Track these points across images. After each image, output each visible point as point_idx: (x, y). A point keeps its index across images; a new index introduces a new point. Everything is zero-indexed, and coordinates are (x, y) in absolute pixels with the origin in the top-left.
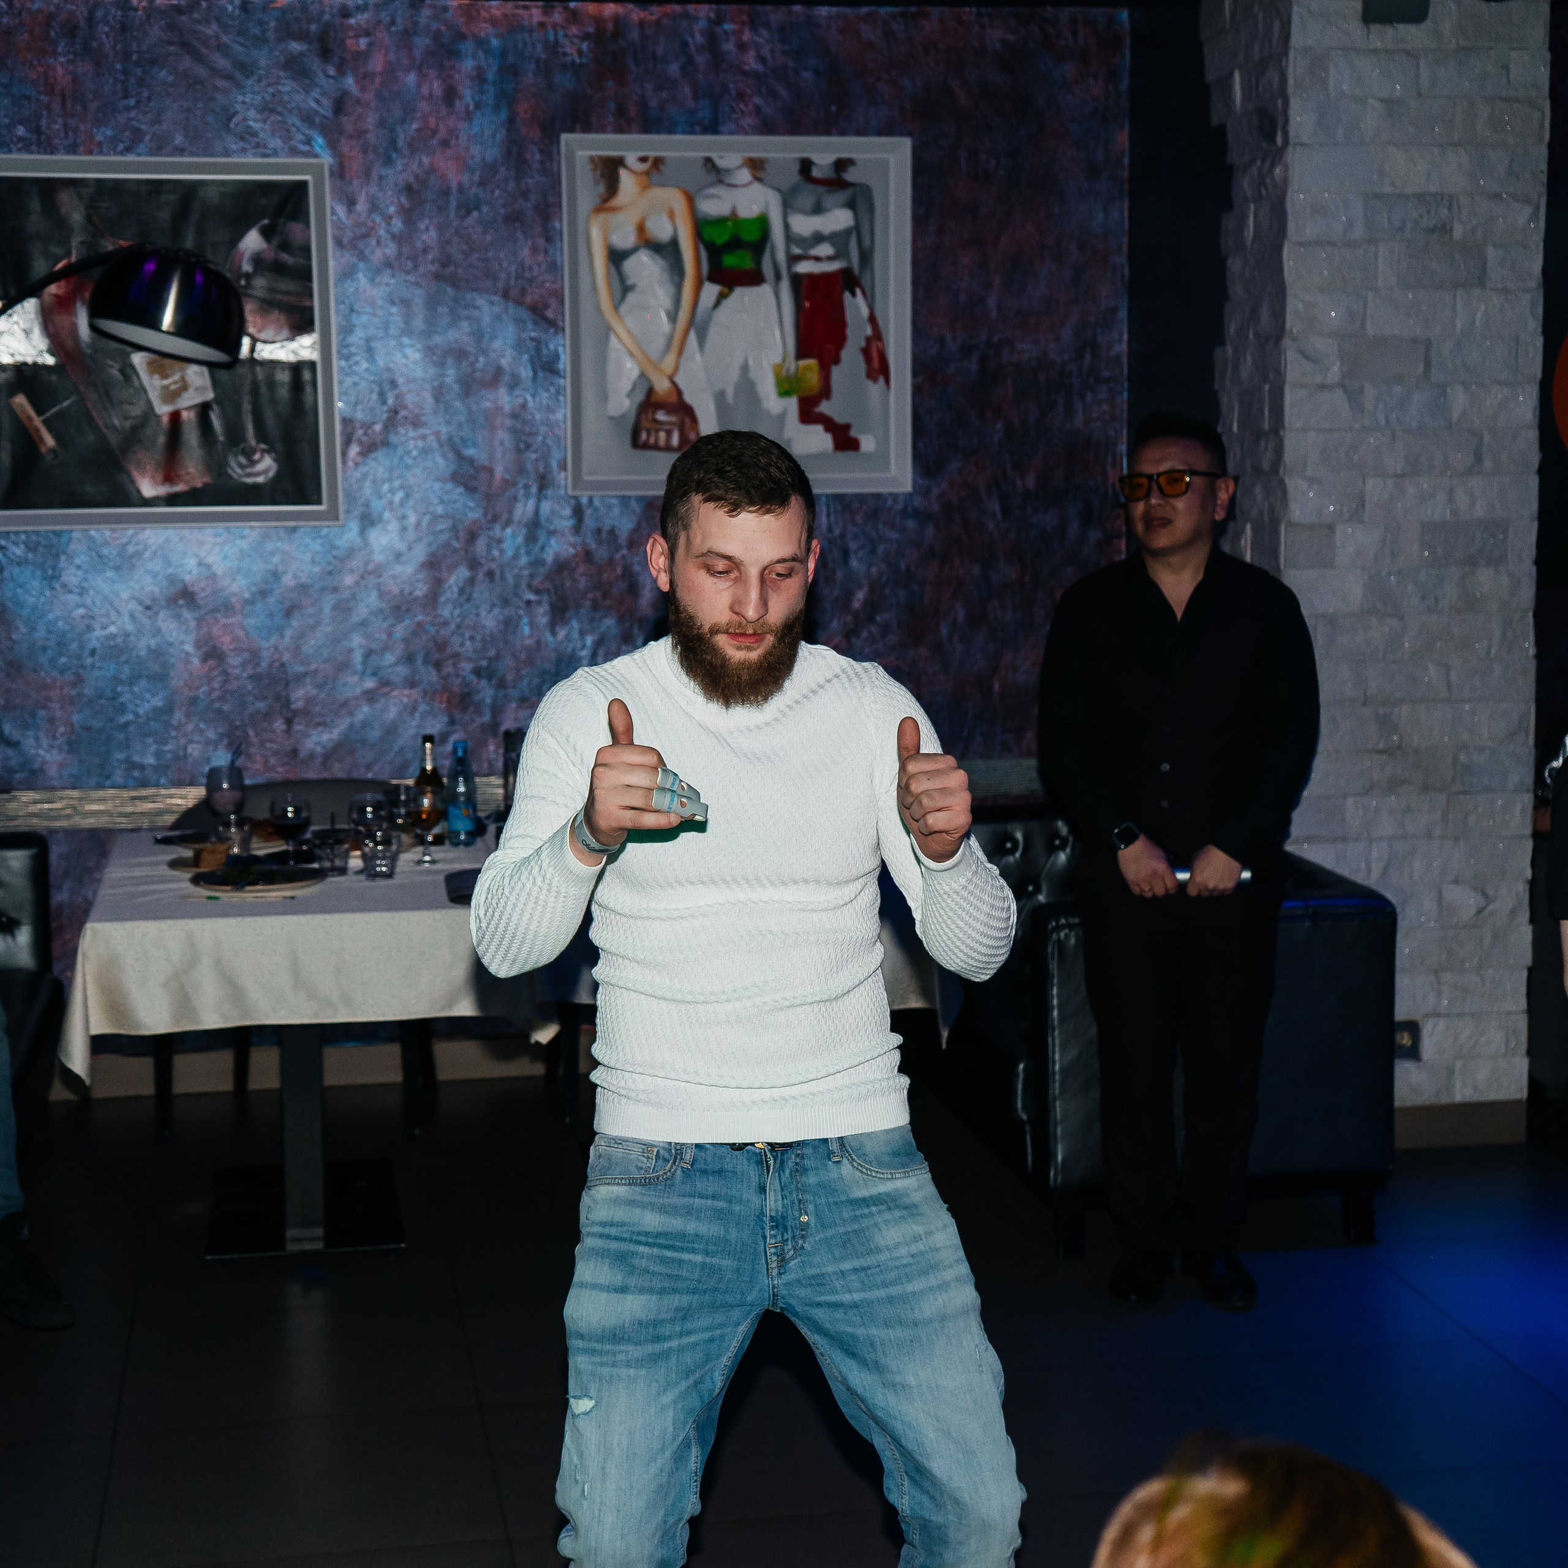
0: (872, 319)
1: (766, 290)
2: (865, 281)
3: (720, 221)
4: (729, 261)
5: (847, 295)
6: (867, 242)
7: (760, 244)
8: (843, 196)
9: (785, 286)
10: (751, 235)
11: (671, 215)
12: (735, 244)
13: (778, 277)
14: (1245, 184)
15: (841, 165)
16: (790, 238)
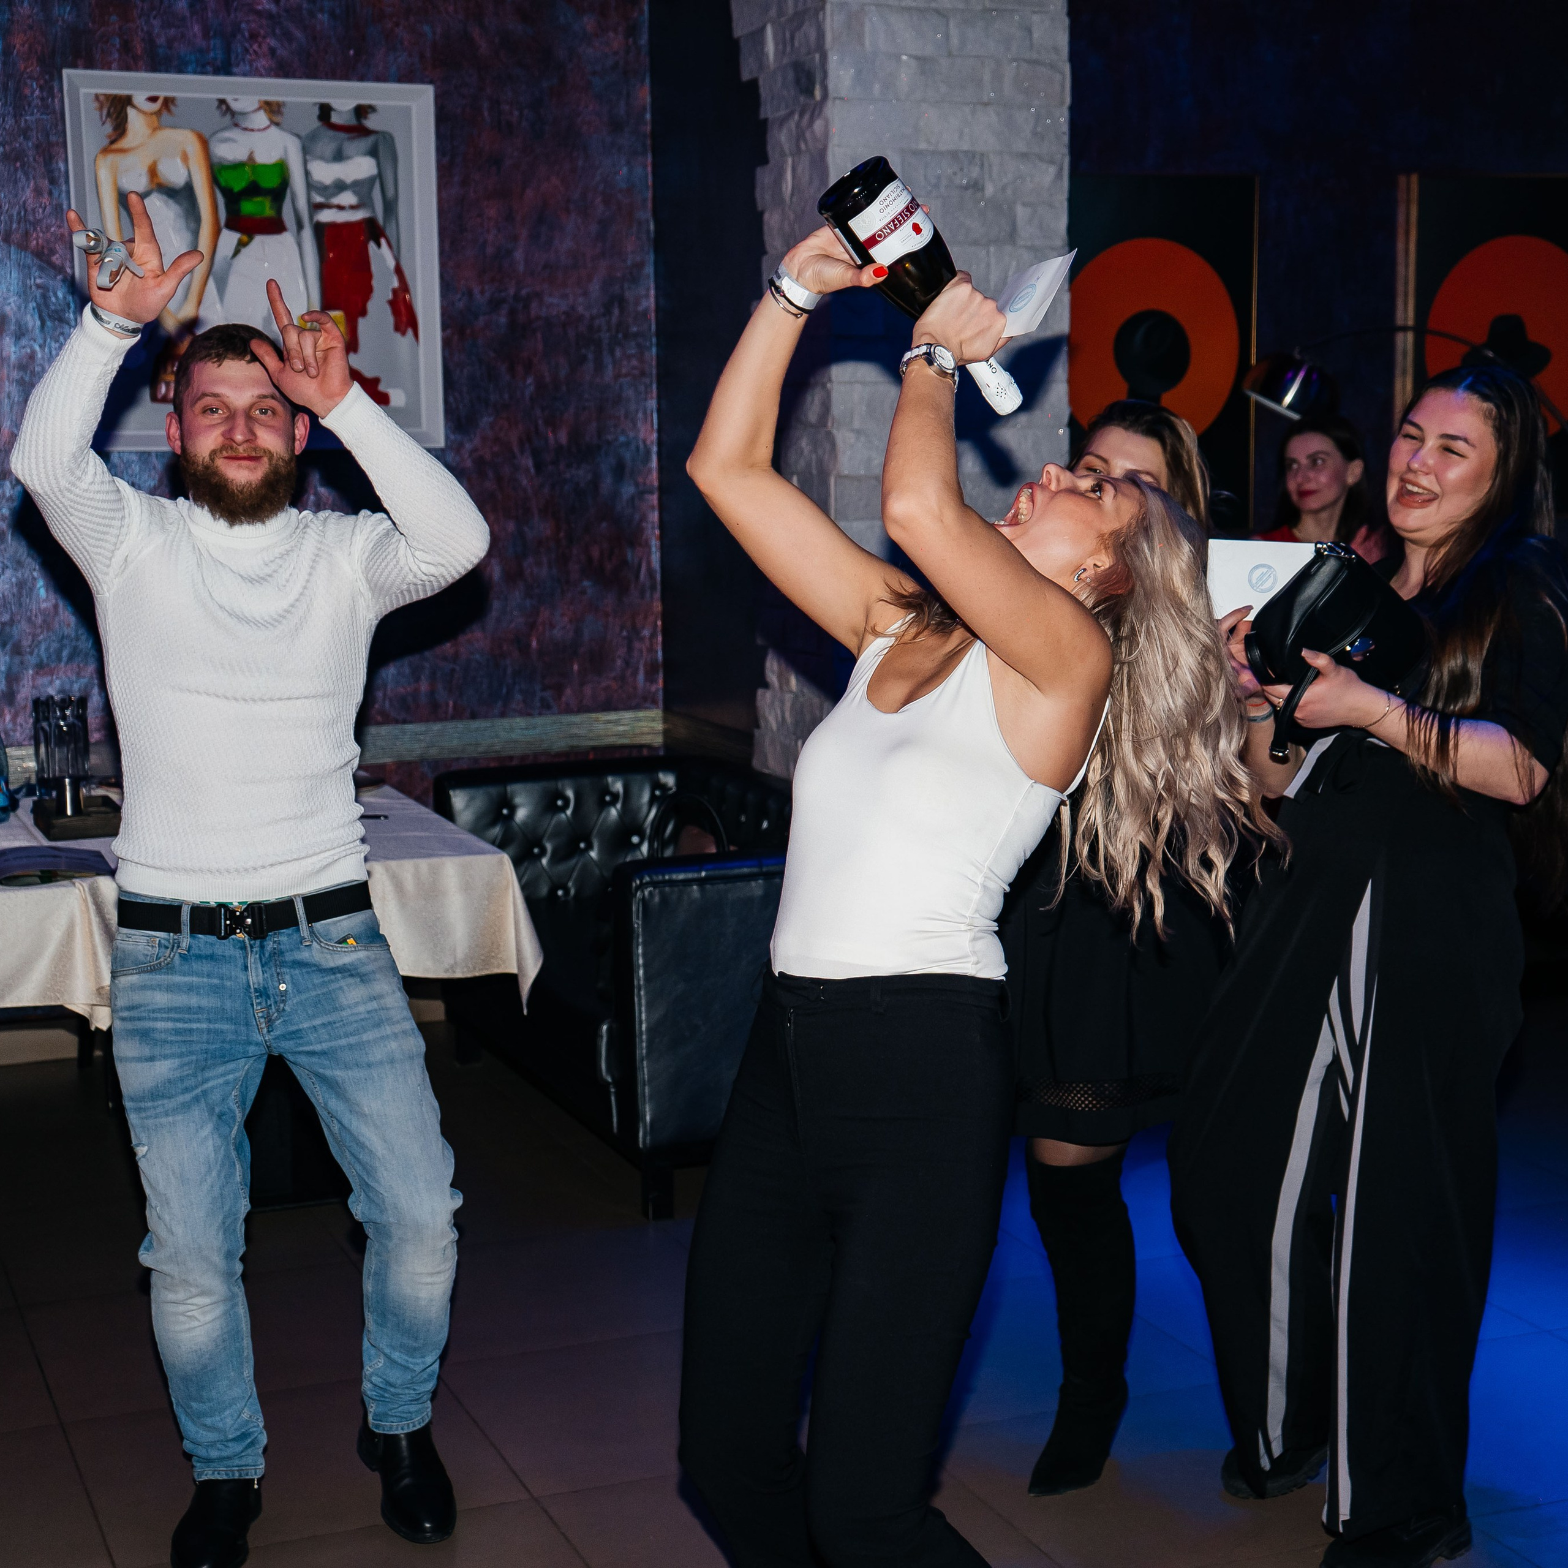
0: (399, 270)
1: (287, 239)
2: (390, 231)
3: (238, 166)
4: (248, 207)
5: (372, 246)
6: (390, 193)
7: (279, 193)
8: (365, 143)
9: (308, 234)
10: (270, 182)
11: (185, 158)
12: (253, 190)
13: (300, 226)
14: (781, 138)
15: (361, 111)
16: (311, 186)
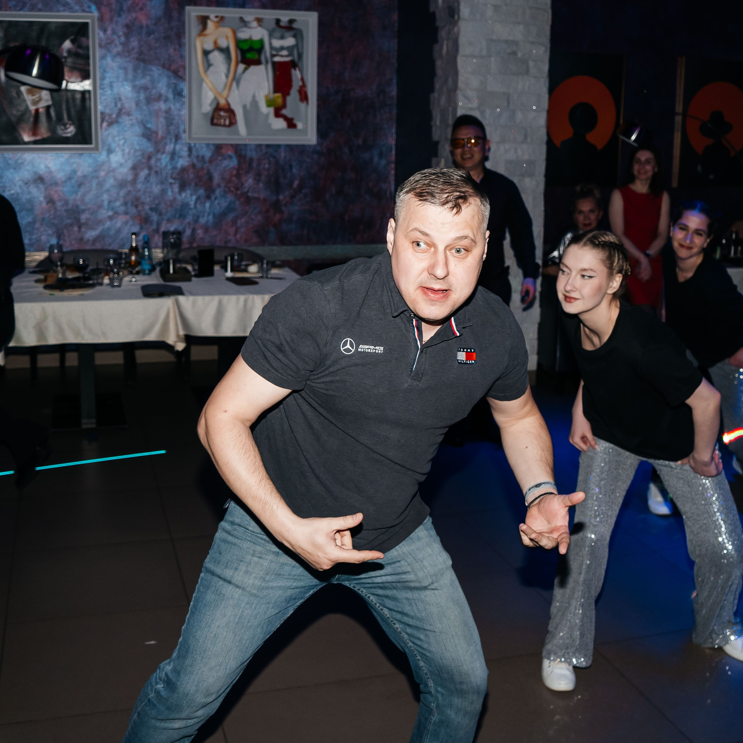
0: (302, 79)
1: (262, 67)
2: (300, 65)
3: (245, 41)
4: (249, 56)
5: (293, 71)
6: (300, 50)
7: (260, 50)
8: (292, 33)
9: (270, 66)
10: (257, 46)
11: (227, 38)
12: (251, 49)
13: (267, 62)
14: (443, 33)
15: (291, 21)
16: (272, 48)
